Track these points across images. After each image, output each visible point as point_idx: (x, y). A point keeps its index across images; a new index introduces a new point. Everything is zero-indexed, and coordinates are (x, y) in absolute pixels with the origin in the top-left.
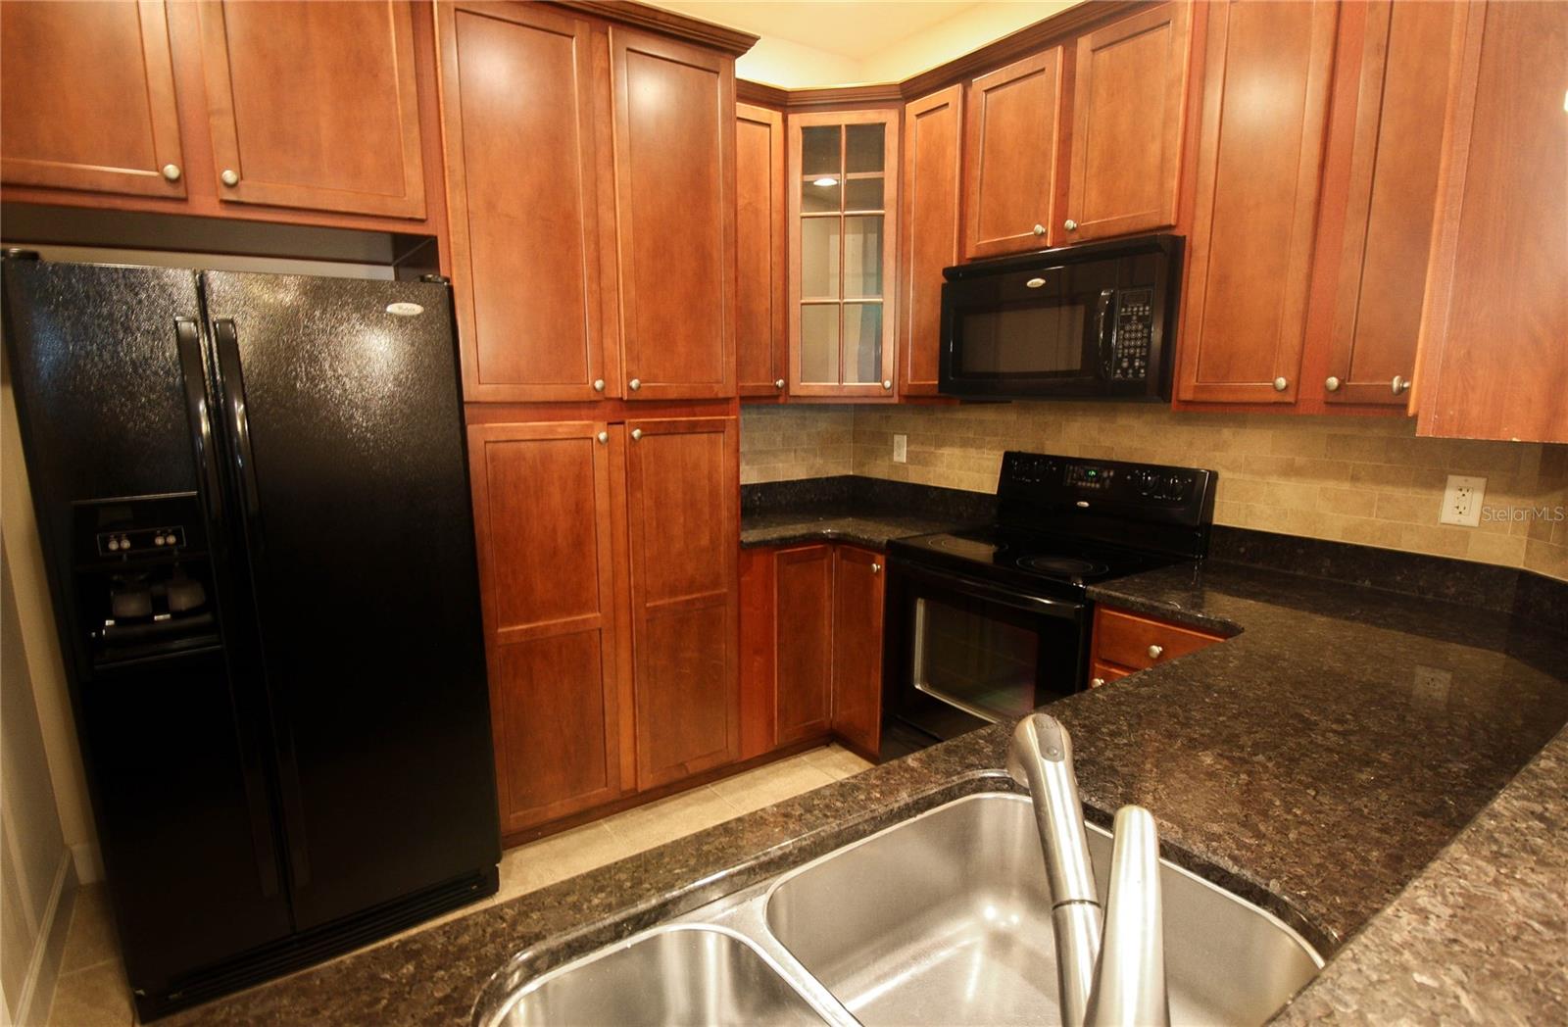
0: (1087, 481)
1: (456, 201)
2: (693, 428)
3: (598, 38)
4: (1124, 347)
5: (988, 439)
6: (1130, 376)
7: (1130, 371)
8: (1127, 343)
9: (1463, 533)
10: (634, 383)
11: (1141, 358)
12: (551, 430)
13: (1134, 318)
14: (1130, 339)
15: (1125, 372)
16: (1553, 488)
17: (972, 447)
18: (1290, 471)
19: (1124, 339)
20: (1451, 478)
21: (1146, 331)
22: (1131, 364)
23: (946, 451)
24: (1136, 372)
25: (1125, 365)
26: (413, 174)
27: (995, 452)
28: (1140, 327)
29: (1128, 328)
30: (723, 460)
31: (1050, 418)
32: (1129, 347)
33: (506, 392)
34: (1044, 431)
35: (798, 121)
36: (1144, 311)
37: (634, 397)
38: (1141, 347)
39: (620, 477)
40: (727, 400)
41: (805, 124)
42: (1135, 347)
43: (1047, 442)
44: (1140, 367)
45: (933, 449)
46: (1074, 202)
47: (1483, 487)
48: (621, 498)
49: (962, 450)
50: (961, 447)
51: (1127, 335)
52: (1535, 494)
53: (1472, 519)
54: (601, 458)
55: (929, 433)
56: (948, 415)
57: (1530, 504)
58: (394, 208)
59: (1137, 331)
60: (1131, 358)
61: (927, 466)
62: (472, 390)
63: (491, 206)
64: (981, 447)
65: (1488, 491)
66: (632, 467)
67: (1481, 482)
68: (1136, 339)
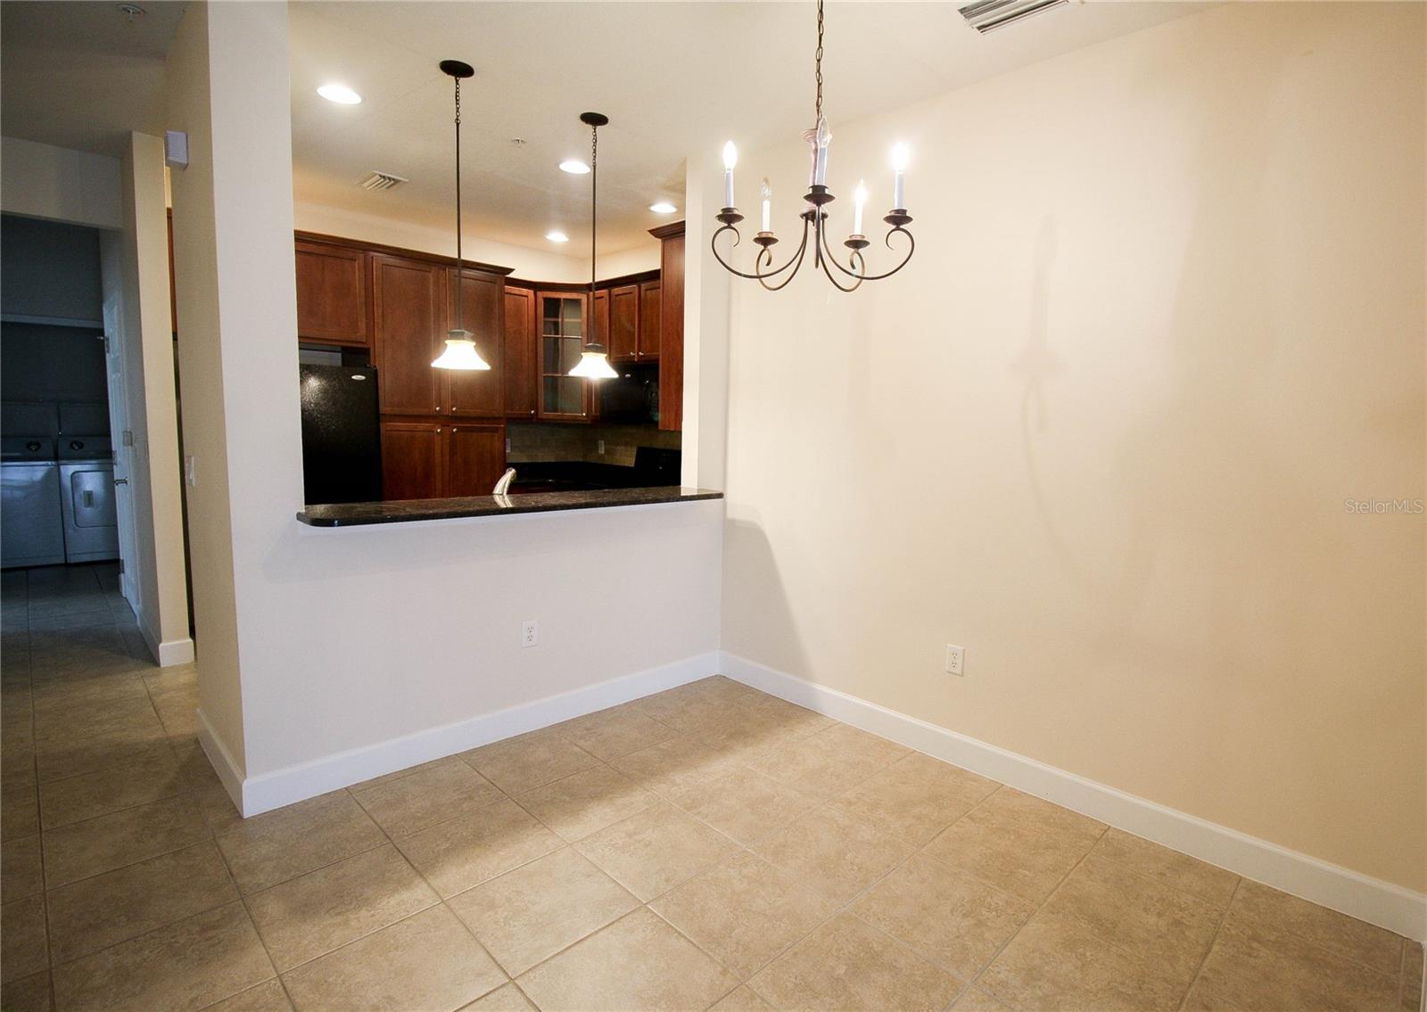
1: (378, 335)
2: (482, 430)
3: (441, 271)
5: (630, 442)
10: (454, 409)
12: (416, 427)
17: (625, 445)
23: (617, 448)
26: (362, 325)
27: (634, 447)
30: (497, 444)
33: (397, 411)
35: (541, 295)
37: (455, 414)
39: (447, 450)
40: (500, 418)
41: (545, 296)
45: (612, 447)
48: (447, 458)
49: (622, 446)
54: (438, 440)
55: (608, 439)
58: (353, 337)
61: (612, 455)
62: (383, 409)
63: (393, 337)
66: (453, 445)
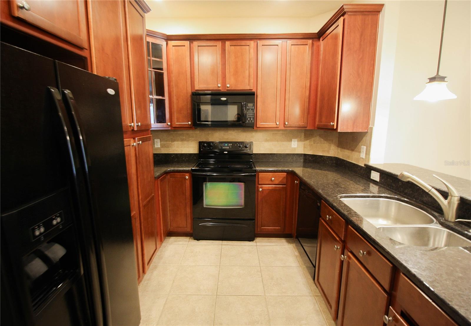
0: (225, 147)
2: (146, 140)
4: (248, 116)
5: (190, 138)
6: (250, 122)
7: (250, 121)
8: (249, 115)
9: (295, 148)
11: (253, 118)
13: (250, 109)
14: (250, 114)
15: (249, 121)
16: (307, 140)
17: (185, 141)
18: (267, 140)
19: (248, 114)
20: (293, 140)
21: (253, 112)
22: (250, 119)
23: (176, 143)
24: (252, 121)
25: (249, 119)
27: (193, 142)
28: (252, 111)
29: (249, 111)
31: (210, 132)
32: (249, 116)
34: (208, 135)
36: (252, 108)
37: (138, 129)
38: (252, 116)
40: (149, 129)
42: (251, 116)
43: (210, 138)
44: (252, 120)
45: (170, 143)
46: (227, 80)
47: (297, 141)
49: (182, 142)
50: (181, 141)
51: (249, 113)
52: (304, 141)
53: (296, 146)
54: (132, 152)
55: (168, 138)
56: (176, 133)
57: (303, 143)
59: (251, 112)
60: (250, 118)
61: (168, 148)
64: (188, 141)
65: (298, 141)
66: (139, 155)
67: (296, 140)
68: (251, 114)
